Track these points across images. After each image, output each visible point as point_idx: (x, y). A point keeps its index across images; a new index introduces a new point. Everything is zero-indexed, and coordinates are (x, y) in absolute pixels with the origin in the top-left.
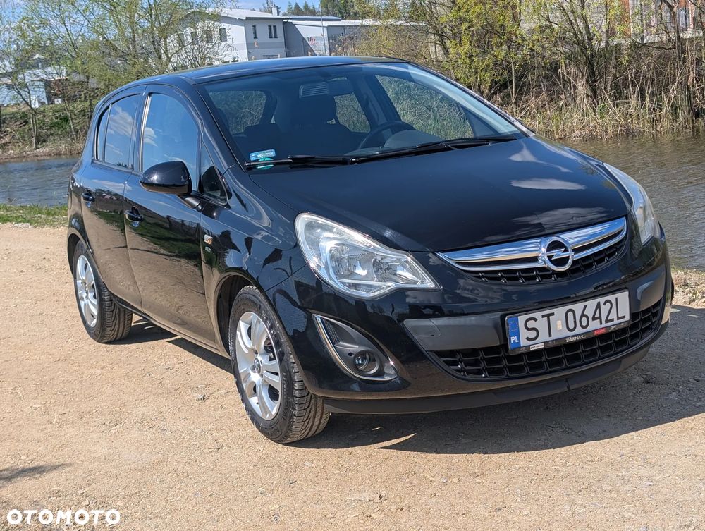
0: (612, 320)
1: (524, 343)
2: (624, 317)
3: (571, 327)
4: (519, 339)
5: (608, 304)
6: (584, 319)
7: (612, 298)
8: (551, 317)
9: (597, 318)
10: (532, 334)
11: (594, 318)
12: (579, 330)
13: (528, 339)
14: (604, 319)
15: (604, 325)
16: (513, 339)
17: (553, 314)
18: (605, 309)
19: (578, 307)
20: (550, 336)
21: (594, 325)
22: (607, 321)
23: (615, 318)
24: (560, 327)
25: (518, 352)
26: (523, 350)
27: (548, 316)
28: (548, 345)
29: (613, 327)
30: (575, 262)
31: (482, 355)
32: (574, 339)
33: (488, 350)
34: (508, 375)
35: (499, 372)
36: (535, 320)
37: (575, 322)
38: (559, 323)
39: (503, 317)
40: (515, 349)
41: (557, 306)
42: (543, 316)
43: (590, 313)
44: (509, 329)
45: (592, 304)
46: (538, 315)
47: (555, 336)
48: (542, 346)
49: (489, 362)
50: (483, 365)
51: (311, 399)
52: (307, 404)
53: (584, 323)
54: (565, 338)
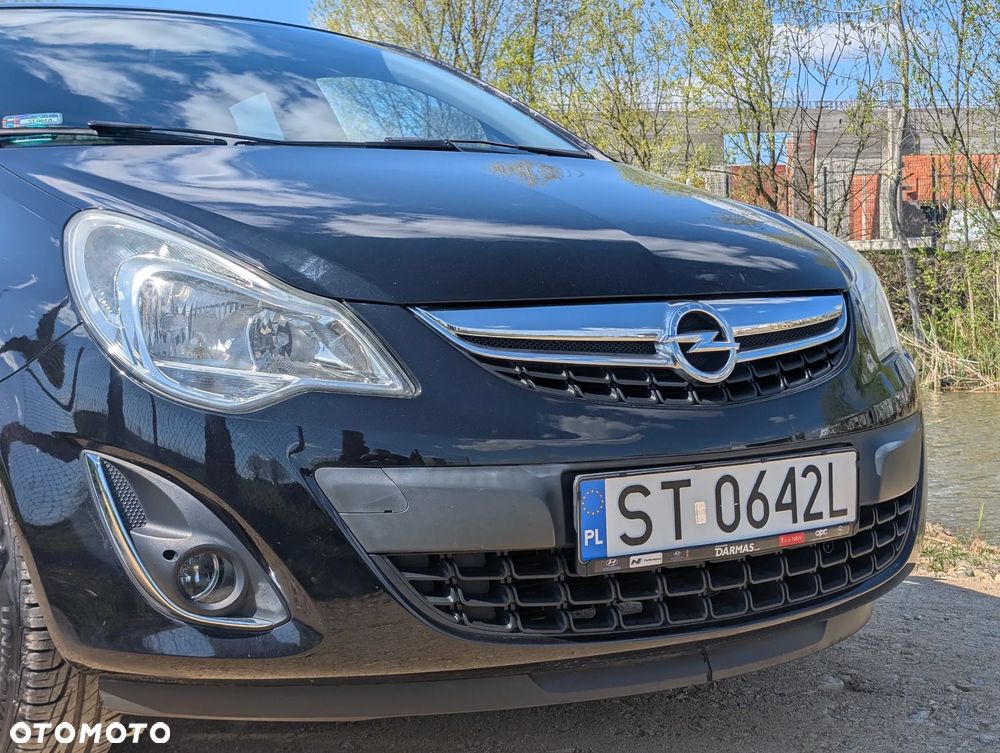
0: (819, 516)
1: (615, 547)
2: (844, 512)
3: (728, 519)
4: (603, 536)
5: (812, 475)
6: (758, 505)
7: (820, 461)
10: (636, 528)
11: (780, 507)
12: (745, 530)
13: (625, 538)
15: (802, 525)
16: (589, 535)
17: (687, 483)
18: (805, 486)
19: (745, 474)
20: (678, 536)
23: (826, 514)
24: (701, 519)
25: (599, 570)
26: (612, 567)
28: (673, 560)
29: (820, 533)
30: (740, 368)
31: (508, 573)
32: (734, 550)
33: (524, 559)
34: (569, 630)
35: (549, 618)
36: (646, 492)
37: (737, 509)
38: (701, 507)
39: (567, 479)
40: (592, 560)
41: (697, 464)
42: (665, 485)
43: (771, 489)
44: (582, 509)
45: (777, 470)
46: (652, 480)
47: (688, 540)
48: (656, 560)
49: (525, 590)
50: (511, 599)
51: (67, 679)
52: (58, 691)
53: (758, 515)
54: (713, 545)
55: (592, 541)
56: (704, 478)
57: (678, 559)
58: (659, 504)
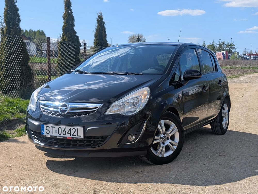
0: (75, 136)
2: (81, 136)
3: (60, 133)
4: (44, 132)
5: (74, 130)
8: (54, 128)
9: (69, 133)
10: (48, 132)
11: (68, 133)
12: (62, 135)
13: (46, 133)
14: (72, 134)
15: (71, 136)
16: (42, 131)
17: (54, 127)
20: (53, 134)
21: (68, 135)
22: (73, 135)
23: (77, 135)
27: (53, 127)
29: (75, 138)
32: (59, 137)
42: (52, 127)
46: (50, 126)
55: (43, 132)
56: (57, 127)
57: (52, 137)
58: (51, 129)
